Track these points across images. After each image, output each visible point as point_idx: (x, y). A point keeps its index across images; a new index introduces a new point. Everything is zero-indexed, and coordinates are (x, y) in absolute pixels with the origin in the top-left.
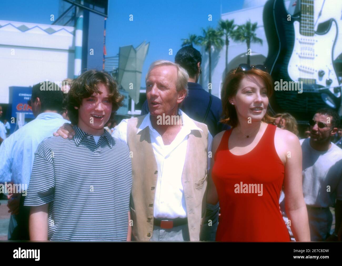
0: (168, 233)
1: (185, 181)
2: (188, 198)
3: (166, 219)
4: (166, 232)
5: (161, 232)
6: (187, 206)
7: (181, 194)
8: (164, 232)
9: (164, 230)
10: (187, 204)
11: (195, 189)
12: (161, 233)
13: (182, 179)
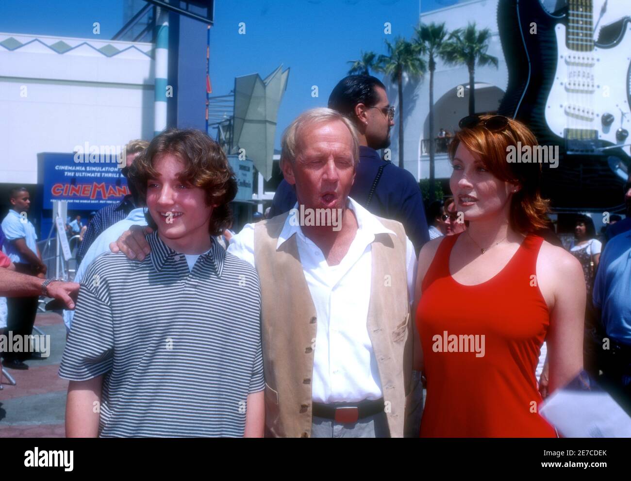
0: (349, 430)
1: (375, 330)
2: (382, 359)
3: (345, 404)
4: (345, 430)
5: (337, 429)
6: (382, 375)
7: (366, 356)
8: (342, 429)
9: (341, 425)
10: (380, 372)
11: (394, 343)
12: (336, 432)
13: (368, 325)
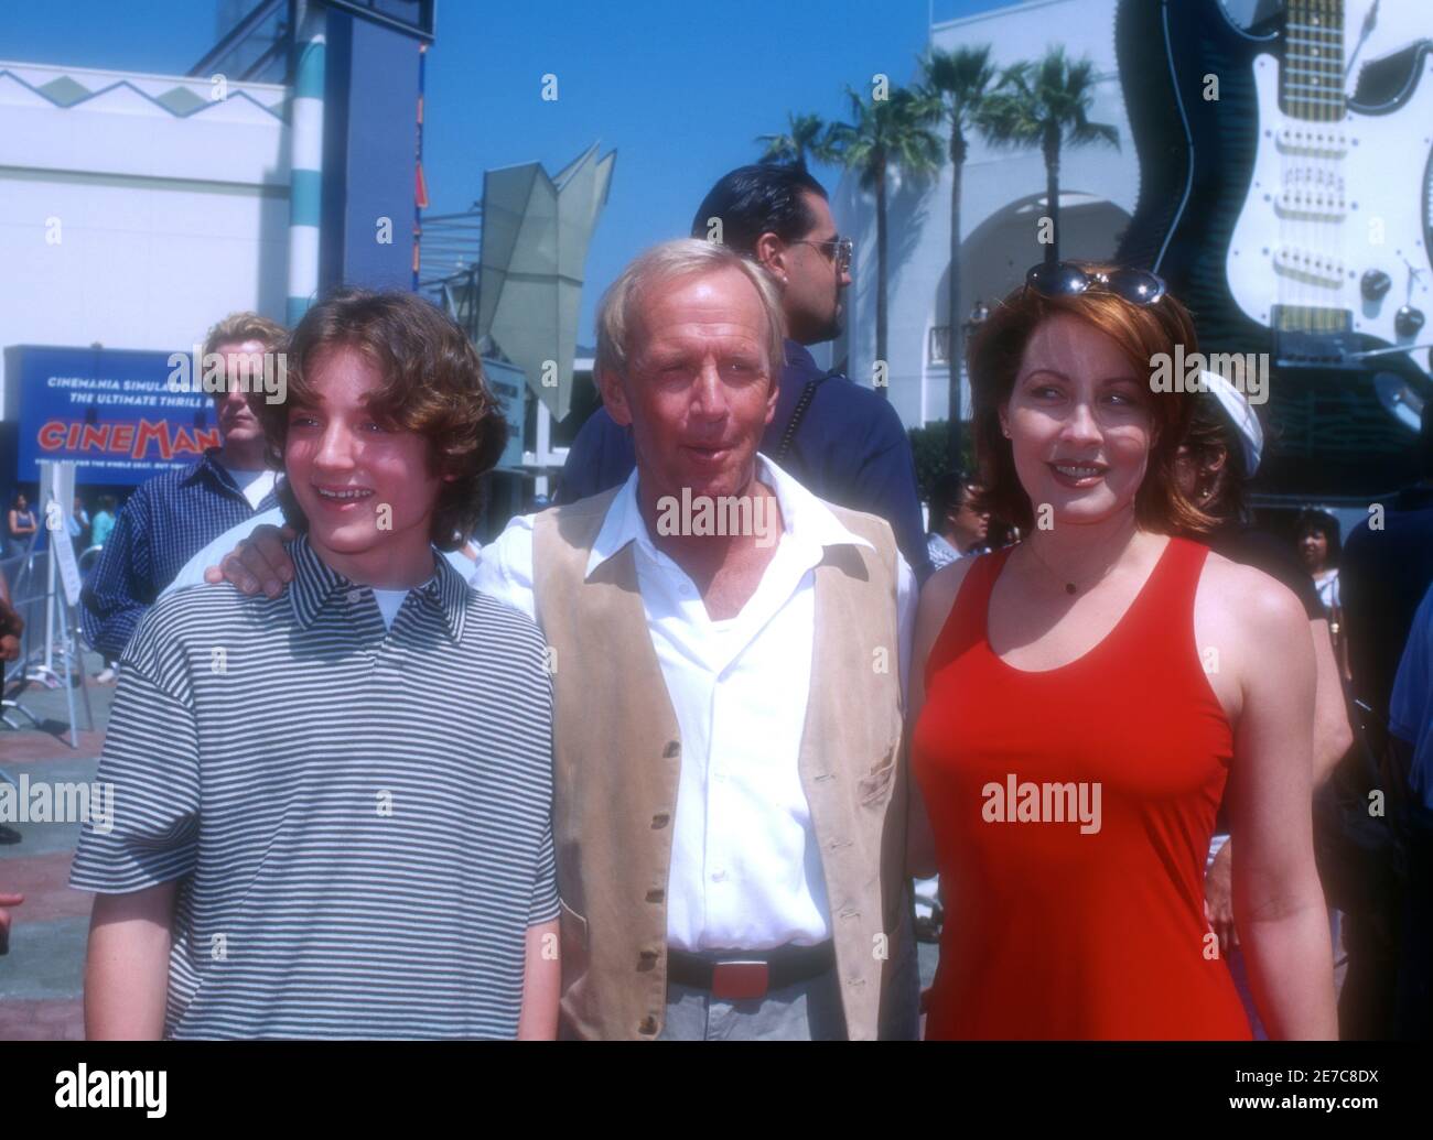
1: (818, 775)
2: (834, 846)
3: (736, 953)
4: (737, 1014)
5: (717, 1013)
6: (832, 885)
7: (796, 837)
8: (730, 1012)
10: (828, 878)
11: (862, 808)
12: (714, 1021)
13: (801, 764)
